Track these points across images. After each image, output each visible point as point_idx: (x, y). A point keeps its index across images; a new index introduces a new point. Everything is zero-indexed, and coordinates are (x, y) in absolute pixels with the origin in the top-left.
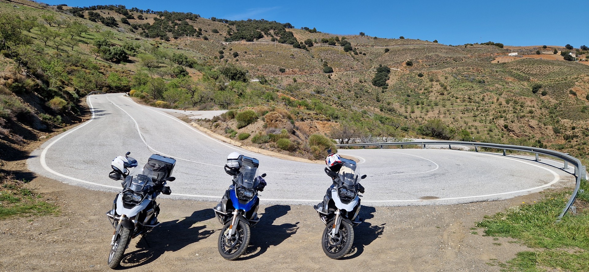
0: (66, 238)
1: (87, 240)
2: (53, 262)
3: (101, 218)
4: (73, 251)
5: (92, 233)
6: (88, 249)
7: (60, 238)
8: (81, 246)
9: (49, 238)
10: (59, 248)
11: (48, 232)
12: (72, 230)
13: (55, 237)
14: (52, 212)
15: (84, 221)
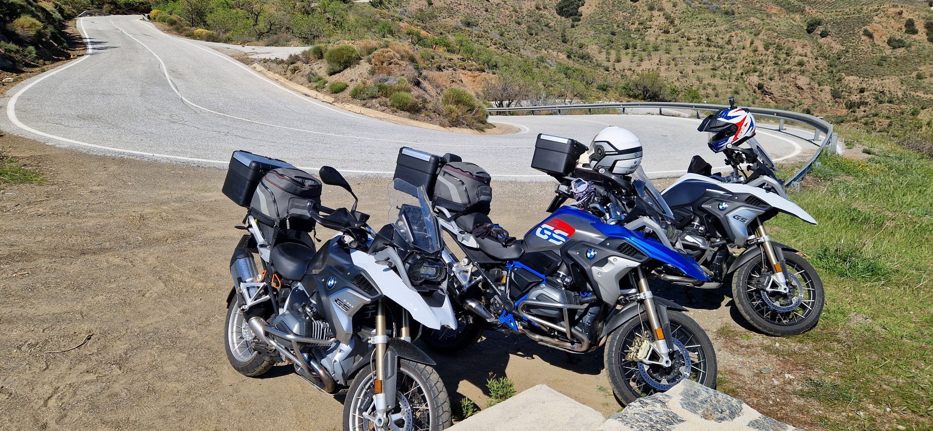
0: (56, 211)
1: (89, 214)
2: (40, 238)
3: (109, 190)
4: (68, 226)
5: (96, 206)
6: (90, 224)
7: (48, 210)
8: (80, 221)
9: (32, 210)
10: (46, 222)
11: (29, 204)
12: (65, 202)
13: (41, 210)
14: (32, 181)
15: (84, 192)
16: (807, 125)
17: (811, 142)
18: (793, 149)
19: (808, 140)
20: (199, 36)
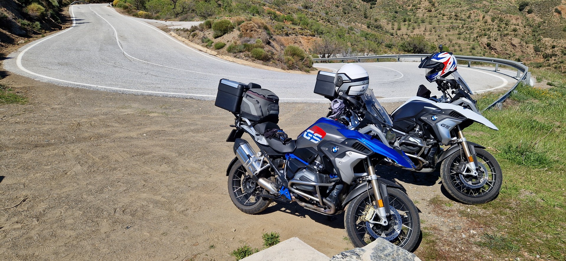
16: (513, 68)
17: (515, 78)
18: (502, 82)
19: (513, 77)
20: (140, 15)
